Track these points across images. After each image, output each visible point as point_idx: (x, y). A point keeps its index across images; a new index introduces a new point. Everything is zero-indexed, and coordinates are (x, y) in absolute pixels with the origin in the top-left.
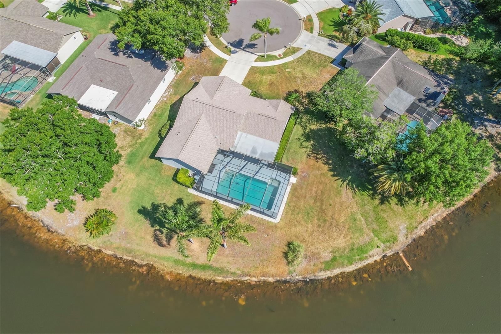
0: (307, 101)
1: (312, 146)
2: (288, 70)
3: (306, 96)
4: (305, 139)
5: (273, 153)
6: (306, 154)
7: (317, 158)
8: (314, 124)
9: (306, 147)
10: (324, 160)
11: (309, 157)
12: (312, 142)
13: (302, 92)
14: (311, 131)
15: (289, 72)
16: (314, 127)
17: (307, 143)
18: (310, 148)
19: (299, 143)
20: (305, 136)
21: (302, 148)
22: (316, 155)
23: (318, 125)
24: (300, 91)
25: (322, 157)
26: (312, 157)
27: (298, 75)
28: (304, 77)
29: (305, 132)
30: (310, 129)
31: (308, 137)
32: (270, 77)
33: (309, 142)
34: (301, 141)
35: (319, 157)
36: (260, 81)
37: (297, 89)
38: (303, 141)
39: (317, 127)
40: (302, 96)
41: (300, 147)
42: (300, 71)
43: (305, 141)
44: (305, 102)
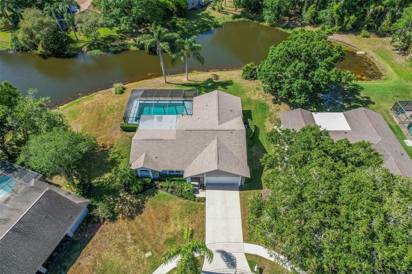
0: (116, 207)
1: (108, 156)
2: (148, 254)
3: (117, 214)
4: (116, 160)
5: (143, 122)
6: (114, 147)
7: (103, 147)
8: (106, 179)
9: (114, 153)
10: (97, 147)
11: (112, 146)
12: (109, 160)
13: (124, 219)
14: (110, 171)
15: (145, 251)
16: (107, 176)
17: (113, 157)
18: (110, 154)
19: (122, 154)
20: (116, 163)
21: (118, 151)
22: (105, 149)
23: (101, 180)
24: (126, 219)
25: (98, 150)
26: (108, 147)
27: (130, 249)
28: (122, 247)
29: (117, 166)
30: (111, 172)
31: (114, 163)
32: (172, 229)
33: (111, 159)
34: (120, 157)
35: (102, 149)
36: (184, 218)
38: (119, 158)
39: (103, 177)
40: (122, 213)
41: (121, 151)
42: (128, 258)
43: (116, 158)
44: (119, 206)
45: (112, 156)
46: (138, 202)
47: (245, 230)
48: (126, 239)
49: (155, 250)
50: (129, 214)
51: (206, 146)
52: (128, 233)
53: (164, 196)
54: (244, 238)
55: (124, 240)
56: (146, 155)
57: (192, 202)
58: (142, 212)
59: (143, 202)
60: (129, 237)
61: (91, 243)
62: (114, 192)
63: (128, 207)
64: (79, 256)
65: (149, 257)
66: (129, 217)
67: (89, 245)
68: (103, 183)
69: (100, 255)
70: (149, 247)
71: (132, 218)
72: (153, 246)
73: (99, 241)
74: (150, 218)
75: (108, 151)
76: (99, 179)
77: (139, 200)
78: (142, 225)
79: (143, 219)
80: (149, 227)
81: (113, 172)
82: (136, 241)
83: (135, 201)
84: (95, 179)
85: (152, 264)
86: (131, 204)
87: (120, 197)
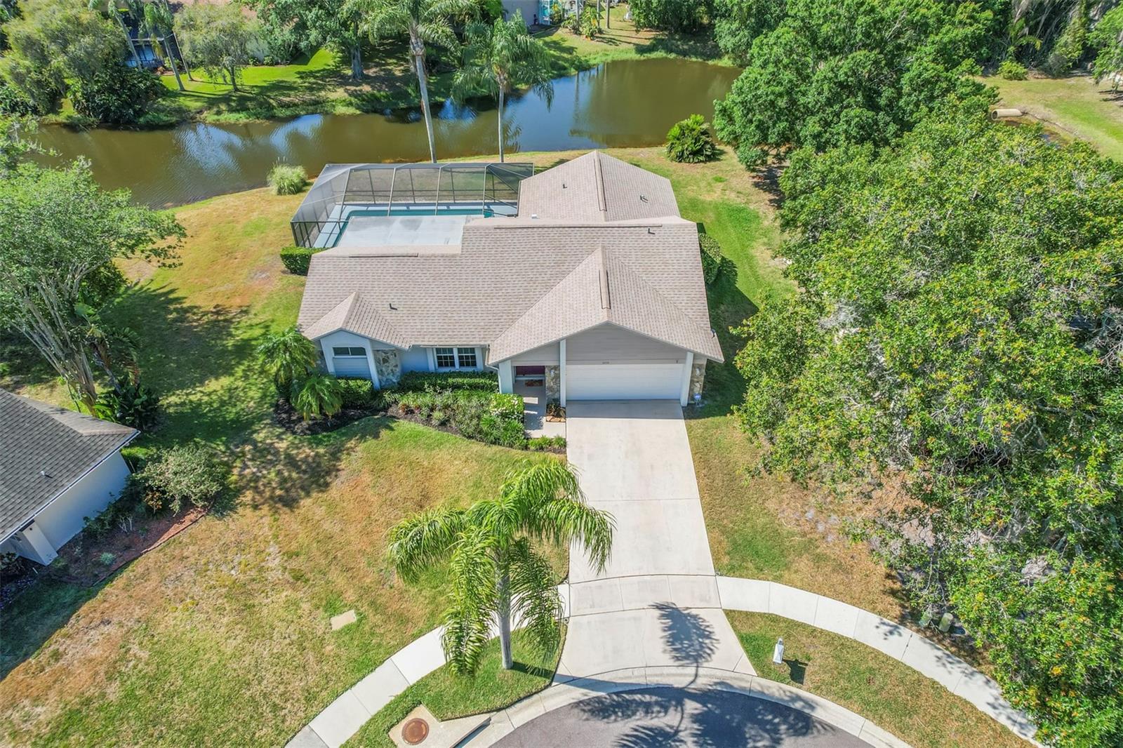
0: (236, 471)
1: (230, 335)
2: (346, 619)
3: (239, 491)
4: (255, 343)
5: (354, 230)
6: (252, 312)
7: (217, 313)
8: (209, 395)
9: (251, 326)
10: (194, 314)
11: (245, 309)
12: (230, 343)
13: (258, 507)
14: (228, 371)
15: (332, 608)
16: (218, 385)
17: (246, 336)
18: (237, 329)
20: (252, 350)
21: (266, 321)
22: (221, 318)
24: (265, 508)
25: (198, 320)
26: (234, 311)
27: (272, 605)
28: (242, 595)
30: (231, 375)
31: (245, 350)
33: (239, 340)
35: (211, 317)
37: (285, 515)
39: (201, 389)
40: (256, 488)
42: (260, 632)
43: (255, 340)
44: (245, 467)
45: (241, 334)
46: (317, 455)
47: (717, 533)
48: (261, 570)
49: (372, 603)
50: (278, 492)
51: (564, 274)
52: (273, 549)
53: (416, 437)
54: (716, 560)
55: (254, 573)
56: (357, 299)
57: (516, 453)
58: (327, 485)
59: (335, 456)
60: (274, 562)
61: (120, 581)
62: (238, 429)
63: (279, 473)
64: (61, 626)
65: (348, 629)
66: (281, 499)
67: (113, 590)
68: (200, 405)
69: (147, 625)
70: (351, 595)
71: (289, 502)
72: (364, 591)
73: (155, 576)
74: (362, 501)
75: (232, 323)
76: (187, 395)
77: (321, 450)
78: (327, 526)
79: (332, 506)
80: (353, 531)
81: (240, 374)
82: (298, 577)
83: (306, 452)
84: (174, 394)
85: (355, 653)
86: (291, 462)
87: (254, 443)
